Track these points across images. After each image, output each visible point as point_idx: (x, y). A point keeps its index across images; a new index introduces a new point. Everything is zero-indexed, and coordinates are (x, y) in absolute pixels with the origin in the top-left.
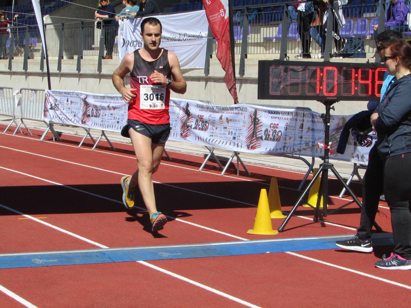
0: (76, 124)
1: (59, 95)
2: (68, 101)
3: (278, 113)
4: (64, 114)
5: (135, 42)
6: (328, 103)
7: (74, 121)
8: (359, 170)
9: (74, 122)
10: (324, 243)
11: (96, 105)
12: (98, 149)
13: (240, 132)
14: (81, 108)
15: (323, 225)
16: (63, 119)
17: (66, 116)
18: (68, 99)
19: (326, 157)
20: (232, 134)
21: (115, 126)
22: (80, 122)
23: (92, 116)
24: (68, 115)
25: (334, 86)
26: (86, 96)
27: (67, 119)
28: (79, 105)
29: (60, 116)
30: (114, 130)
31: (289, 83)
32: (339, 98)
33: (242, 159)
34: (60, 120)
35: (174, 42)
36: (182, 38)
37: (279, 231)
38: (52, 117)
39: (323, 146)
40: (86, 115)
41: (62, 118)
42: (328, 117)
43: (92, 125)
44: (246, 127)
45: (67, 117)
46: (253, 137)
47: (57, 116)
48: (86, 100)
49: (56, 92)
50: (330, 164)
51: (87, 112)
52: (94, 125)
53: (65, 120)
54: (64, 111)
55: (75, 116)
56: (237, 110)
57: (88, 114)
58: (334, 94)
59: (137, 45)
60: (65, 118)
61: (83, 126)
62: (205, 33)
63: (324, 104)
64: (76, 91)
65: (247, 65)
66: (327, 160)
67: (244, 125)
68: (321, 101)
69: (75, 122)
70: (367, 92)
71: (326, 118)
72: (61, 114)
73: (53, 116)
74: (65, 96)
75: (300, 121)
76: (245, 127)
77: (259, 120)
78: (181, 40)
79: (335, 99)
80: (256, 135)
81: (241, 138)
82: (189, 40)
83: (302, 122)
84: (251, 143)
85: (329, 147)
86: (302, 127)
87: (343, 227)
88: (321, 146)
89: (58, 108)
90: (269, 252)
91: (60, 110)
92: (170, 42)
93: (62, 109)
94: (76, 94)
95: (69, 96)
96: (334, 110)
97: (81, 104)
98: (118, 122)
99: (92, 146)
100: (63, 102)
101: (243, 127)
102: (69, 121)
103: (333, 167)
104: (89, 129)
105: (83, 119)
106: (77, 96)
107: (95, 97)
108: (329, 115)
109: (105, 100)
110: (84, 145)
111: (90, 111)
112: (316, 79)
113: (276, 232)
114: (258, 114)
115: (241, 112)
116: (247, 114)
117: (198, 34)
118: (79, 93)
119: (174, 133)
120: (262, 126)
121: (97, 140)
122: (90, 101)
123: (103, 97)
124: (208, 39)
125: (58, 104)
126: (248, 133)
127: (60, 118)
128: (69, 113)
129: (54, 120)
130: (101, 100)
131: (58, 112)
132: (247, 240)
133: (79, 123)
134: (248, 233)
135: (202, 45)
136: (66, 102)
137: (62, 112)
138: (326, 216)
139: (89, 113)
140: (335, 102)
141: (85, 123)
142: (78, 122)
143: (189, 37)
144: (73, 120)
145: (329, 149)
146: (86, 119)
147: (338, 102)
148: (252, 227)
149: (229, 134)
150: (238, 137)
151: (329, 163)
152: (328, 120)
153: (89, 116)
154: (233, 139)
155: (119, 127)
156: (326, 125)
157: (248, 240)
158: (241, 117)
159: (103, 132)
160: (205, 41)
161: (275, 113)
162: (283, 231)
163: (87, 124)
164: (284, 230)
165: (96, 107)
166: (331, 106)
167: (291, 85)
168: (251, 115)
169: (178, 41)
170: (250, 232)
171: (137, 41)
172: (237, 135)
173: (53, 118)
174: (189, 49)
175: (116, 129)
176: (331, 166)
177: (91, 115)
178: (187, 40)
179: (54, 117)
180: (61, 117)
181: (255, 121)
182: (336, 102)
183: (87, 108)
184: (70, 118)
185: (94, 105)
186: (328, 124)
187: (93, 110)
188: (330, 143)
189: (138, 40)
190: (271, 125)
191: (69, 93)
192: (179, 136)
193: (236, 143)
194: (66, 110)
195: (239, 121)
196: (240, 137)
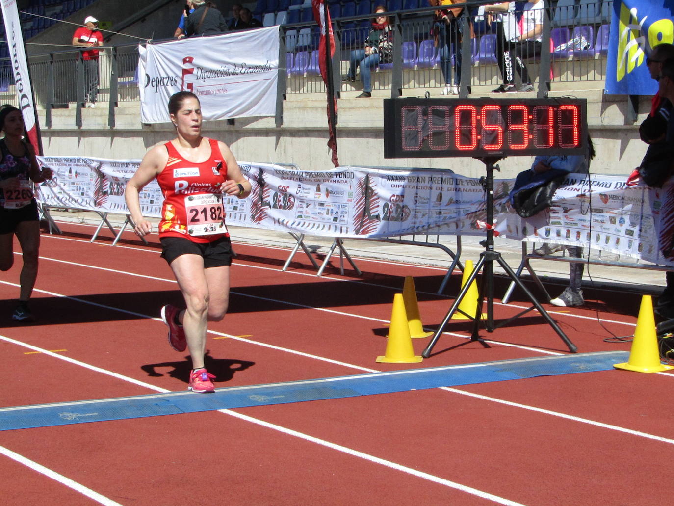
0: (85, 206)
1: (57, 163)
2: (70, 172)
3: (402, 178)
4: (65, 192)
5: (165, 79)
6: (490, 160)
7: (82, 202)
8: (530, 260)
9: (82, 204)
10: (494, 371)
11: (117, 177)
12: (120, 244)
13: (344, 210)
14: (93, 182)
15: (486, 346)
16: (64, 200)
17: (68, 195)
18: (70, 169)
19: (490, 241)
20: (332, 212)
21: (147, 207)
22: (92, 204)
23: (111, 194)
24: (71, 194)
25: (498, 134)
26: (99, 164)
27: (70, 200)
28: (89, 178)
29: (59, 195)
30: (146, 213)
31: (430, 132)
32: (507, 152)
33: (349, 252)
34: (59, 202)
35: (226, 77)
36: (239, 71)
37: (424, 357)
38: (46, 197)
39: (485, 225)
40: (101, 193)
41: (63, 198)
42: (490, 182)
43: (111, 207)
44: (353, 201)
45: (70, 197)
46: (364, 216)
47: (53, 196)
48: (101, 170)
49: (52, 158)
50: (495, 252)
51: (104, 188)
52: (114, 207)
53: (67, 202)
54: (66, 188)
55: (83, 194)
56: (338, 176)
57: (104, 191)
58: (498, 147)
59: (169, 84)
60: (68, 198)
61: (96, 209)
62: (275, 62)
63: (484, 161)
64: (83, 157)
65: (341, 108)
66: (490, 247)
67: (349, 199)
68: (480, 158)
69: (84, 203)
70: (547, 142)
71: (487, 183)
72: (61, 193)
73: (48, 196)
74: (66, 165)
75: (436, 189)
76: (351, 201)
77: (373, 191)
78: (237, 74)
79: (500, 154)
80: (369, 215)
81: (346, 219)
82: (250, 72)
83: (439, 191)
84: (362, 226)
85: (493, 227)
86: (440, 198)
87: (518, 347)
88: (482, 226)
89: (56, 183)
90: (415, 389)
91: (60, 186)
92: (220, 77)
93: (62, 185)
94: (83, 161)
95: (72, 164)
96: (499, 170)
97: (91, 175)
98: (152, 202)
99: (111, 240)
100: (63, 174)
101: (349, 202)
102: (73, 202)
103: (501, 258)
104: (106, 213)
105: (97, 199)
106: (85, 164)
107: (114, 164)
108: (492, 178)
109: (129, 169)
110: (99, 238)
111: (108, 186)
112: (471, 124)
113: (419, 359)
114: (371, 181)
115: (344, 179)
116: (355, 182)
117: (263, 63)
118: (87, 159)
119: (241, 215)
120: (378, 198)
121: (119, 231)
122: (107, 170)
123: (127, 164)
124: (279, 70)
125: (56, 178)
126: (357, 210)
127: (58, 198)
128: (73, 190)
129: (49, 202)
130: (124, 169)
131: (56, 190)
132: (378, 372)
133: (90, 206)
134: (377, 361)
135: (270, 80)
136: (67, 173)
137: (62, 189)
138: (492, 332)
139: (107, 188)
140: (500, 159)
141: (100, 204)
142: (89, 204)
143: (250, 68)
144: (80, 201)
145: (493, 230)
146: (101, 198)
147: (504, 159)
148: (383, 353)
149: (327, 214)
150: (341, 217)
151: (495, 250)
152: (490, 186)
153: (105, 194)
154: (334, 221)
155: (154, 208)
156: (488, 193)
157: (380, 372)
158: (344, 187)
159: (128, 217)
160: (274, 73)
161: (397, 179)
162: (430, 356)
163: (103, 207)
164: (431, 354)
165: (116, 179)
166: (495, 165)
167: (435, 134)
168: (360, 183)
169: (233, 75)
170: (380, 359)
171: (168, 77)
172: (340, 215)
173: (48, 198)
174: (249, 87)
175: (148, 213)
176: (498, 256)
177: (109, 193)
178: (247, 73)
179: (50, 197)
180: (61, 196)
181: (367, 192)
182: (502, 159)
183: (102, 182)
184: (76, 199)
185: (113, 177)
186: (491, 192)
187: (111, 184)
188: (495, 221)
189: (170, 76)
190: (393, 198)
191: (72, 160)
192: (249, 219)
193: (339, 226)
194: (69, 186)
195: (342, 193)
196: (344, 217)
